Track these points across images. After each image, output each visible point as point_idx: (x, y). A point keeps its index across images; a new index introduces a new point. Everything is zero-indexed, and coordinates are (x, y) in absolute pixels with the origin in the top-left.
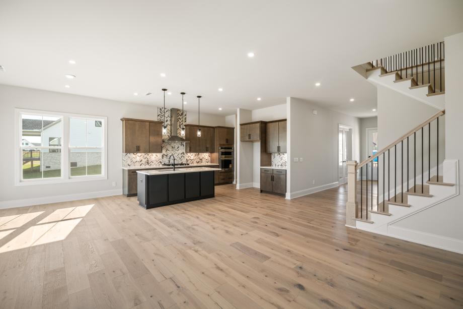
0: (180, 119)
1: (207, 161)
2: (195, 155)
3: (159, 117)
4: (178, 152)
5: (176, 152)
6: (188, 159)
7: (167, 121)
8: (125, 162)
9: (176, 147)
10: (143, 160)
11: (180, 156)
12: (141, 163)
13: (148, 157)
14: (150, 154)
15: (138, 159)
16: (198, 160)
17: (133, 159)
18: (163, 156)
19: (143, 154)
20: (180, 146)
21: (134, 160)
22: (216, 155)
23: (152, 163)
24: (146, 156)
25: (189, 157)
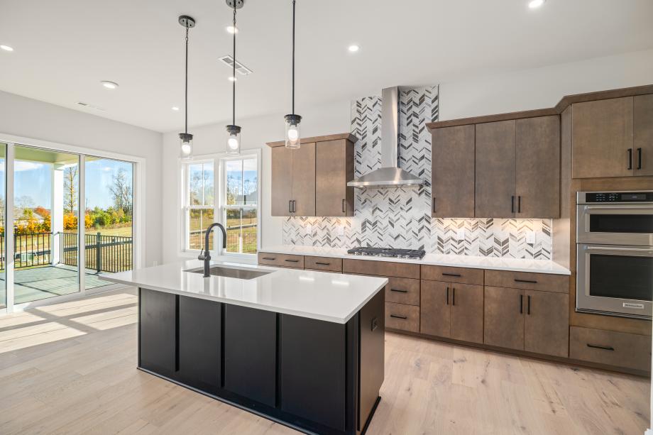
0: (416, 115)
1: (534, 251)
2: (476, 225)
3: (355, 125)
4: (408, 216)
5: (403, 213)
6: (444, 238)
7: (375, 130)
8: (286, 235)
9: (403, 201)
10: (319, 232)
11: (415, 226)
12: (314, 239)
13: (329, 226)
14: (334, 219)
15: (309, 229)
16: (490, 243)
17: (301, 228)
18: (364, 225)
19: (319, 219)
20: (415, 196)
21: (303, 232)
22: (565, 225)
23: (337, 241)
24: (325, 223)
25: (447, 230)
